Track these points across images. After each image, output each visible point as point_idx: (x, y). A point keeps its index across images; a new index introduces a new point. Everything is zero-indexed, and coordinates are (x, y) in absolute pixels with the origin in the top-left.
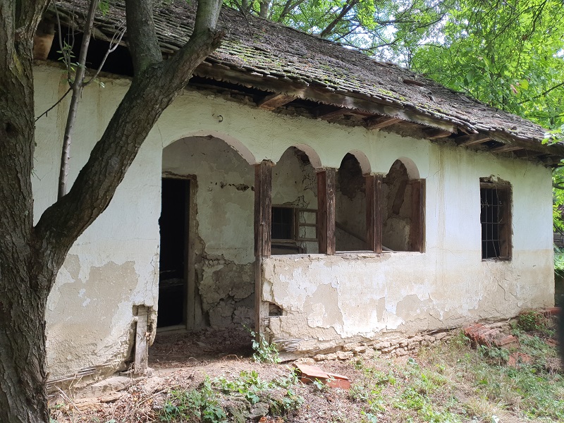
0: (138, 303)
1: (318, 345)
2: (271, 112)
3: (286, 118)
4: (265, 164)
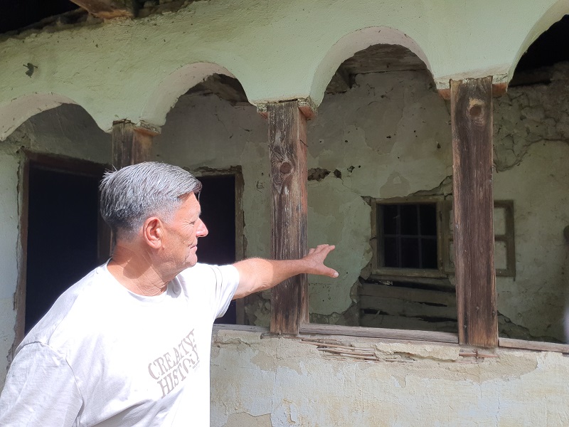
2: (128, 22)
3: (159, 20)
4: (119, 130)
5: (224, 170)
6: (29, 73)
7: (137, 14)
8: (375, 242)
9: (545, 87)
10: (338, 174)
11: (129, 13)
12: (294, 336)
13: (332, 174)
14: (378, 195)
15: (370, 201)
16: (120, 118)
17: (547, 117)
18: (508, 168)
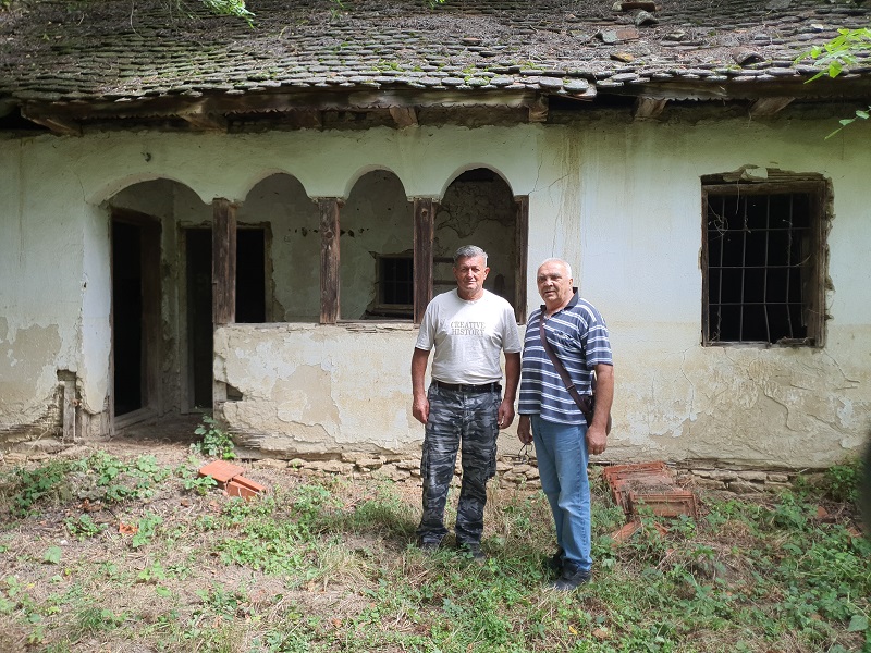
0: (61, 368)
1: (294, 445)
2: (224, 134)
3: (247, 137)
4: (218, 204)
5: (255, 225)
6: (148, 160)
7: (229, 131)
8: (378, 285)
9: (490, 183)
10: (352, 234)
11: (225, 130)
12: (333, 324)
13: (347, 234)
14: (380, 252)
15: (375, 255)
16: (220, 196)
17: (490, 203)
18: (465, 236)
